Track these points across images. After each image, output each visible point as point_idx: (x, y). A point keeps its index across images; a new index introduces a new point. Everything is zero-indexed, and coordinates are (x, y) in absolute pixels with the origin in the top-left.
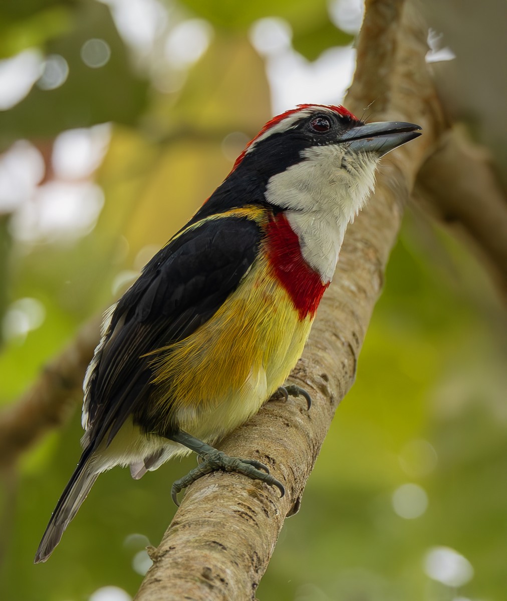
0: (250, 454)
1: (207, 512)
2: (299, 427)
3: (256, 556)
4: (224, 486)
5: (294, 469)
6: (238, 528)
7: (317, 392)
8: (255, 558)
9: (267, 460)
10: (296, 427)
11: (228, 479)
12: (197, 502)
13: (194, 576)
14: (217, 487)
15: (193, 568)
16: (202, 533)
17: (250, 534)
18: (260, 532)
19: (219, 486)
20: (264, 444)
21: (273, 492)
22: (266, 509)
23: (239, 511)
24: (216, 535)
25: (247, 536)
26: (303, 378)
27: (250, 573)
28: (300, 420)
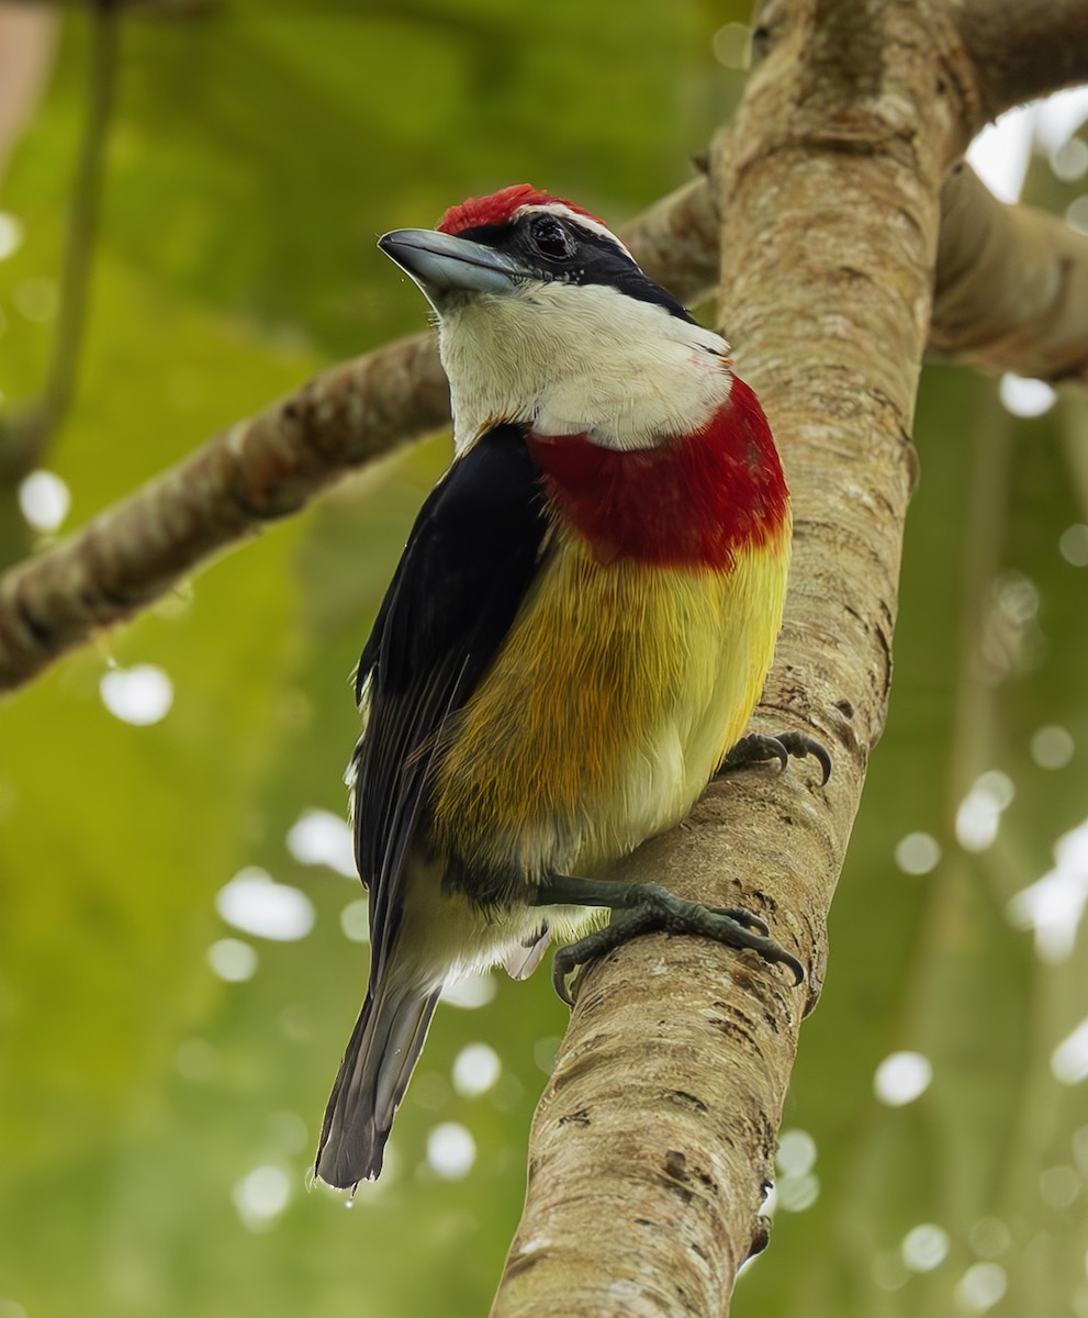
0: (722, 888)
1: (654, 1024)
2: (812, 823)
3: (763, 1122)
4: (679, 963)
5: (811, 920)
6: (724, 1059)
7: (832, 741)
8: (762, 1127)
9: (758, 901)
10: (805, 824)
11: (684, 948)
13: (649, 1172)
14: (663, 965)
15: (642, 1152)
16: (649, 1072)
17: (749, 1073)
18: (765, 1066)
19: (668, 963)
20: (749, 865)
21: (778, 975)
22: (771, 1014)
23: (720, 1022)
24: (680, 1077)
25: (742, 1076)
26: (802, 712)
27: (756, 1160)
28: (812, 810)
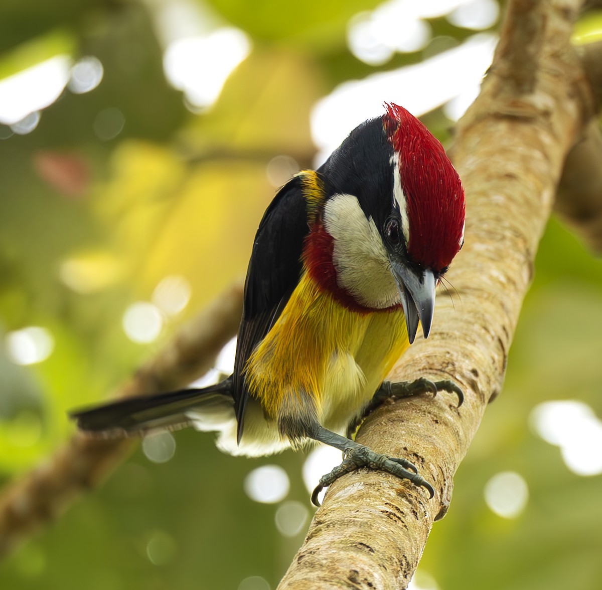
0: (398, 451)
1: (353, 512)
2: (449, 424)
3: (404, 560)
4: (370, 485)
5: (444, 469)
6: (386, 529)
7: (467, 388)
8: (404, 563)
9: (415, 458)
10: (446, 425)
11: (374, 477)
12: (341, 501)
13: (340, 579)
14: (362, 486)
15: (339, 571)
16: (347, 534)
17: (399, 537)
18: (409, 535)
19: (365, 484)
20: (413, 441)
21: (422, 493)
22: (415, 510)
23: (387, 512)
24: (363, 537)
25: (395, 538)
26: (452, 373)
27: (399, 578)
28: (449, 418)
